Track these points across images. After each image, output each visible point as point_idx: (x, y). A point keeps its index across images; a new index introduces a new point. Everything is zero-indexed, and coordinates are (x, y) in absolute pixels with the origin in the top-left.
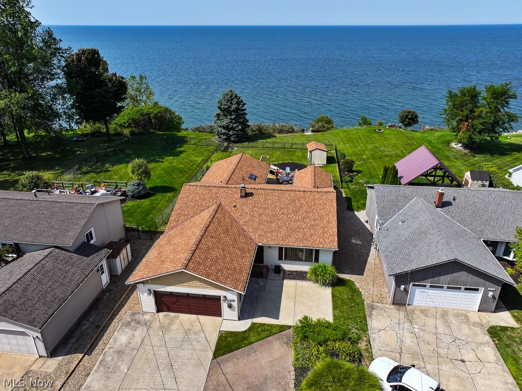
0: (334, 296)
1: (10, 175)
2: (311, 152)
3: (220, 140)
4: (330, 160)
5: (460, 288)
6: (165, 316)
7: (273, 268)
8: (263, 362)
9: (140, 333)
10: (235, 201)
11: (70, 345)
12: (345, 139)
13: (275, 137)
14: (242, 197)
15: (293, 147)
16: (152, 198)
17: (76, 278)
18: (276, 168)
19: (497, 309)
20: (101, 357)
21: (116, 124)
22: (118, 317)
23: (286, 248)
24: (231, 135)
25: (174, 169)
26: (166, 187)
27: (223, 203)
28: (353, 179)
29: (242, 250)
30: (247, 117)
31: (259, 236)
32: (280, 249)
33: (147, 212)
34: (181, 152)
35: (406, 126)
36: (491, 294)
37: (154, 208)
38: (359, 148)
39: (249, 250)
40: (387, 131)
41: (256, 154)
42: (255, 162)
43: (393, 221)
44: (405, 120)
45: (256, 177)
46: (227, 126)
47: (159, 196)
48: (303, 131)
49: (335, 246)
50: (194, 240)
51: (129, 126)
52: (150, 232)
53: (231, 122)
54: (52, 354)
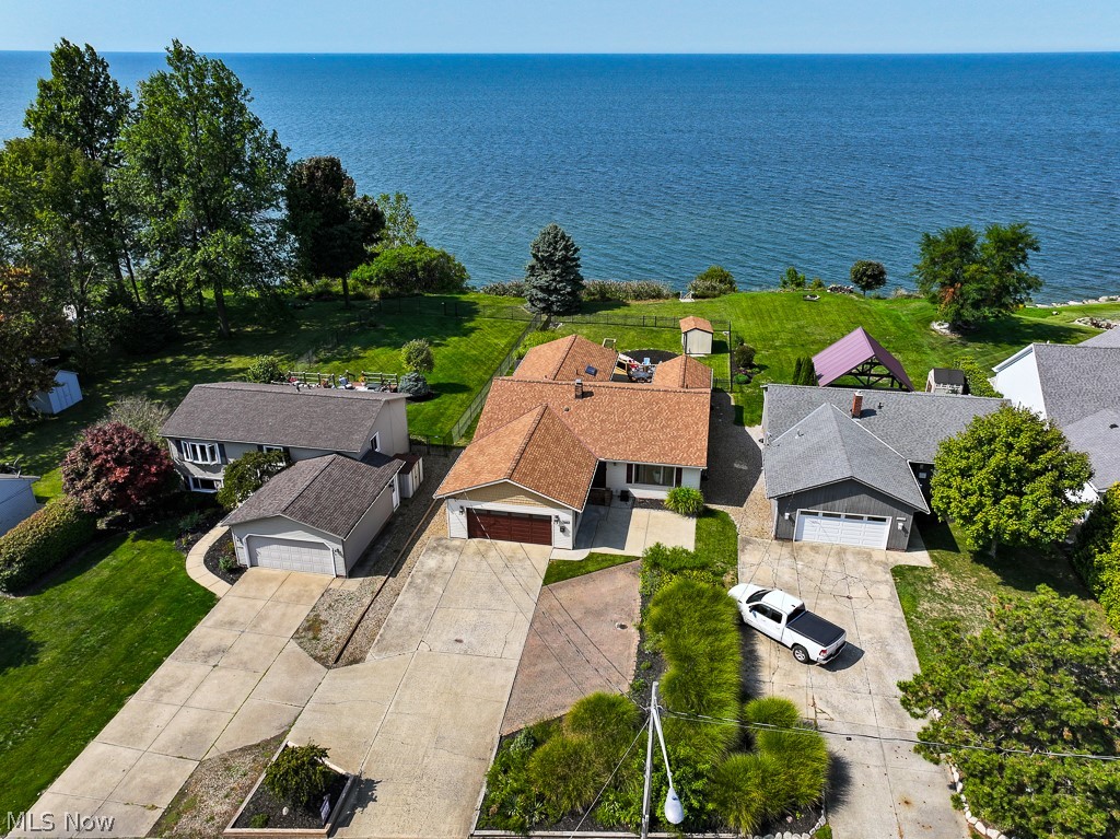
0: (698, 528)
1: (207, 363)
2: (686, 333)
3: (534, 309)
4: (718, 347)
5: (862, 518)
6: (480, 542)
7: (619, 494)
8: (603, 590)
9: (450, 559)
10: (567, 403)
11: (368, 568)
12: (748, 312)
13: (628, 305)
14: (577, 397)
15: (658, 324)
16: (436, 400)
17: (370, 489)
18: (628, 358)
19: (911, 547)
20: (409, 579)
21: (357, 279)
22: (419, 542)
23: (637, 466)
24: (553, 303)
25: (463, 357)
26: (454, 384)
27: (551, 406)
28: (751, 378)
29: (578, 464)
30: (581, 271)
31: (601, 448)
32: (629, 466)
33: (434, 420)
34: (472, 330)
35: (864, 288)
36: (900, 525)
37: (442, 414)
38: (771, 328)
39: (587, 464)
40: (826, 299)
41: (596, 334)
42: (594, 348)
43: (788, 435)
44: (861, 279)
45: (596, 371)
46: (548, 286)
47: (446, 398)
48: (677, 295)
49: (703, 464)
50: (516, 449)
51: (378, 283)
52: (444, 446)
53: (554, 280)
54: (351, 574)
